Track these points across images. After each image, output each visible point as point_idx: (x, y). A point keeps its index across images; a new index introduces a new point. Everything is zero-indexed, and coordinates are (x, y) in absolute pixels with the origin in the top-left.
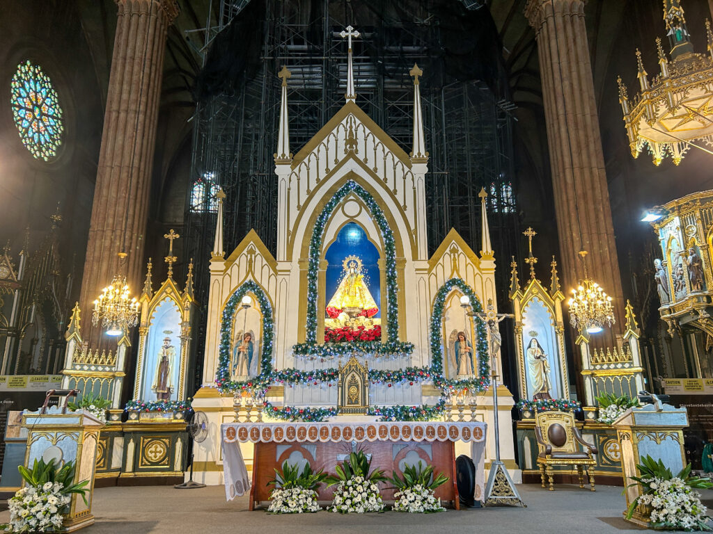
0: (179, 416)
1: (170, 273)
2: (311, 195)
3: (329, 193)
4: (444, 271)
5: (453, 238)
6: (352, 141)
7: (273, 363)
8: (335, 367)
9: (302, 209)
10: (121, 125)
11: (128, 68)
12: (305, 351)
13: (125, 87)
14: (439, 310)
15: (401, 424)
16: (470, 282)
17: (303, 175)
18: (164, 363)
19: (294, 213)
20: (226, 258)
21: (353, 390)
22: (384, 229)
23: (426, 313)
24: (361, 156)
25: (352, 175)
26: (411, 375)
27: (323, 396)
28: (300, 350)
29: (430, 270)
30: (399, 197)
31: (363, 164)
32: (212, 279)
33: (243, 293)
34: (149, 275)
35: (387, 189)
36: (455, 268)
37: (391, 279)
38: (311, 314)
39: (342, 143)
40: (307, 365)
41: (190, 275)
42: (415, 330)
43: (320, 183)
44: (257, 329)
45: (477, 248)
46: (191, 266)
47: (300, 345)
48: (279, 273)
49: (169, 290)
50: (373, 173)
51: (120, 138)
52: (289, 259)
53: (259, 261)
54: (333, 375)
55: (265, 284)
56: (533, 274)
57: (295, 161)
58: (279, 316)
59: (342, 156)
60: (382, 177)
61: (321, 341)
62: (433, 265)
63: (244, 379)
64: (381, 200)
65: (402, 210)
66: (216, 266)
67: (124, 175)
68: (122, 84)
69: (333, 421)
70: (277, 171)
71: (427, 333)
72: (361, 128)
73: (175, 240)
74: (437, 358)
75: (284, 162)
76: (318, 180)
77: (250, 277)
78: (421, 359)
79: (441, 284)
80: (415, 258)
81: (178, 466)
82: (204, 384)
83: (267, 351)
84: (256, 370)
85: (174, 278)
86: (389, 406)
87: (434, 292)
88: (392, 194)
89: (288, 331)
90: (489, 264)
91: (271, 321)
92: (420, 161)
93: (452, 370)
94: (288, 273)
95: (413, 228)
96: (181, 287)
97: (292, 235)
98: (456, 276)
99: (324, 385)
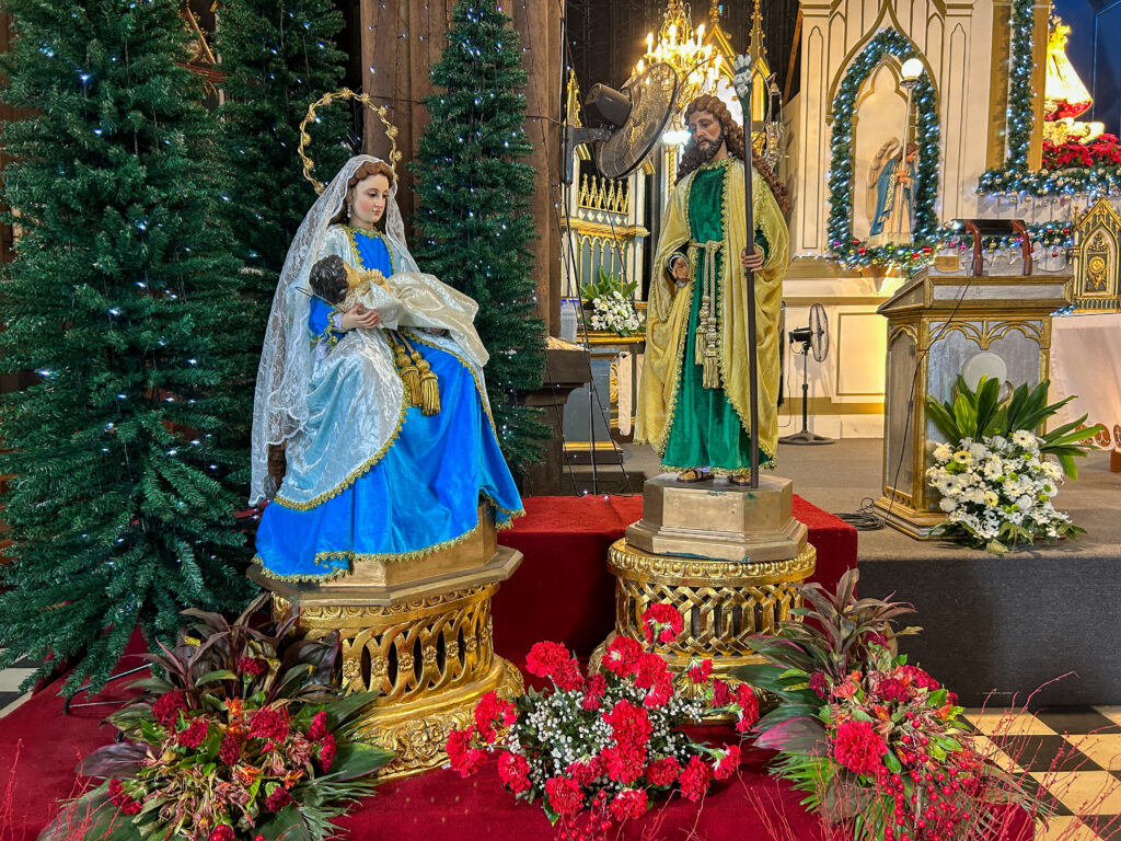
1: (717, 12)
7: (938, 209)
12: (1004, 186)
28: (993, 183)
32: (808, 25)
41: (757, 17)
47: (994, 173)
48: (949, 12)
55: (918, 34)
77: (887, 22)
82: (800, 253)
94: (967, 12)
96: (740, 43)
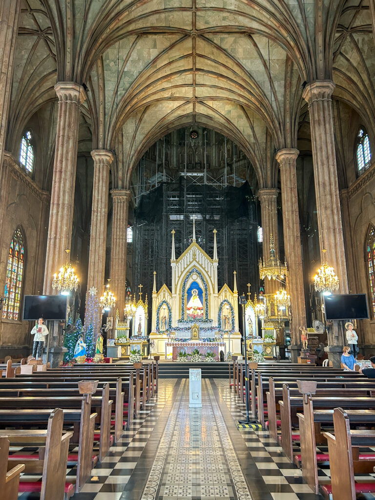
0: (146, 340)
1: (141, 298)
2: (182, 273)
3: (187, 272)
4: (222, 298)
5: (226, 287)
6: (194, 255)
7: (172, 325)
8: (190, 326)
9: (179, 277)
10: (118, 244)
11: (118, 223)
12: (181, 322)
13: (118, 230)
14: (220, 309)
15: (209, 343)
16: (230, 301)
17: (180, 266)
18: (140, 325)
19: (177, 279)
20: (157, 293)
21: (195, 333)
22: (204, 284)
23: (217, 310)
24: (197, 260)
25: (195, 266)
26: (212, 329)
27: (187, 335)
28: (180, 321)
29: (218, 297)
30: (209, 273)
31: (198, 263)
32: (153, 299)
33: (162, 304)
34: (135, 299)
35: (205, 271)
36: (226, 296)
37: (206, 300)
38: (183, 310)
39: (191, 255)
40: (182, 326)
41: (146, 298)
42: (213, 315)
43: (185, 269)
44: (167, 315)
45: (232, 290)
46: (147, 296)
47: (179, 320)
48: (173, 298)
49: (140, 303)
50: (201, 266)
51: (118, 248)
52: (176, 293)
53: (167, 294)
54: (189, 329)
55: (169, 302)
56: (249, 298)
57: (177, 262)
58: (173, 311)
59: (191, 260)
60: (204, 267)
61: (185, 319)
62: (219, 295)
63: (164, 330)
64: (204, 274)
65: (210, 277)
66: (154, 295)
67: (120, 262)
68: (117, 228)
69: (190, 342)
70: (171, 265)
71: (217, 316)
72: (197, 251)
73: (142, 288)
74: (220, 324)
75: (174, 262)
76: (184, 268)
77: (164, 299)
78: (215, 324)
79: (221, 301)
80: (214, 293)
81: (146, 354)
82: (152, 331)
83: (170, 322)
84: (167, 327)
85: (142, 300)
86: (205, 338)
87: (219, 304)
88: (207, 272)
89: (176, 316)
90: (236, 295)
91: (171, 313)
92: (216, 262)
93: (224, 327)
94: (175, 298)
95: (213, 283)
96: (144, 302)
97: (176, 285)
98: (226, 299)
99: (187, 331)
